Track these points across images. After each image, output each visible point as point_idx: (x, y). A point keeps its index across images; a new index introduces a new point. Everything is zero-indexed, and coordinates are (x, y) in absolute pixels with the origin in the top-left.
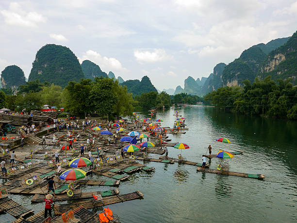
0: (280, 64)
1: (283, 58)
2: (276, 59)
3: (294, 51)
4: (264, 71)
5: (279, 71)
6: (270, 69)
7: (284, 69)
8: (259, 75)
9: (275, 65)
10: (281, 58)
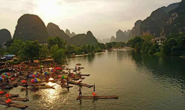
0: (175, 19)
1: (177, 15)
2: (172, 16)
3: (183, 11)
4: (166, 24)
5: (175, 24)
6: (169, 23)
7: (178, 23)
8: (163, 27)
9: (172, 20)
10: (175, 15)
